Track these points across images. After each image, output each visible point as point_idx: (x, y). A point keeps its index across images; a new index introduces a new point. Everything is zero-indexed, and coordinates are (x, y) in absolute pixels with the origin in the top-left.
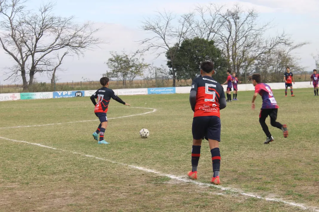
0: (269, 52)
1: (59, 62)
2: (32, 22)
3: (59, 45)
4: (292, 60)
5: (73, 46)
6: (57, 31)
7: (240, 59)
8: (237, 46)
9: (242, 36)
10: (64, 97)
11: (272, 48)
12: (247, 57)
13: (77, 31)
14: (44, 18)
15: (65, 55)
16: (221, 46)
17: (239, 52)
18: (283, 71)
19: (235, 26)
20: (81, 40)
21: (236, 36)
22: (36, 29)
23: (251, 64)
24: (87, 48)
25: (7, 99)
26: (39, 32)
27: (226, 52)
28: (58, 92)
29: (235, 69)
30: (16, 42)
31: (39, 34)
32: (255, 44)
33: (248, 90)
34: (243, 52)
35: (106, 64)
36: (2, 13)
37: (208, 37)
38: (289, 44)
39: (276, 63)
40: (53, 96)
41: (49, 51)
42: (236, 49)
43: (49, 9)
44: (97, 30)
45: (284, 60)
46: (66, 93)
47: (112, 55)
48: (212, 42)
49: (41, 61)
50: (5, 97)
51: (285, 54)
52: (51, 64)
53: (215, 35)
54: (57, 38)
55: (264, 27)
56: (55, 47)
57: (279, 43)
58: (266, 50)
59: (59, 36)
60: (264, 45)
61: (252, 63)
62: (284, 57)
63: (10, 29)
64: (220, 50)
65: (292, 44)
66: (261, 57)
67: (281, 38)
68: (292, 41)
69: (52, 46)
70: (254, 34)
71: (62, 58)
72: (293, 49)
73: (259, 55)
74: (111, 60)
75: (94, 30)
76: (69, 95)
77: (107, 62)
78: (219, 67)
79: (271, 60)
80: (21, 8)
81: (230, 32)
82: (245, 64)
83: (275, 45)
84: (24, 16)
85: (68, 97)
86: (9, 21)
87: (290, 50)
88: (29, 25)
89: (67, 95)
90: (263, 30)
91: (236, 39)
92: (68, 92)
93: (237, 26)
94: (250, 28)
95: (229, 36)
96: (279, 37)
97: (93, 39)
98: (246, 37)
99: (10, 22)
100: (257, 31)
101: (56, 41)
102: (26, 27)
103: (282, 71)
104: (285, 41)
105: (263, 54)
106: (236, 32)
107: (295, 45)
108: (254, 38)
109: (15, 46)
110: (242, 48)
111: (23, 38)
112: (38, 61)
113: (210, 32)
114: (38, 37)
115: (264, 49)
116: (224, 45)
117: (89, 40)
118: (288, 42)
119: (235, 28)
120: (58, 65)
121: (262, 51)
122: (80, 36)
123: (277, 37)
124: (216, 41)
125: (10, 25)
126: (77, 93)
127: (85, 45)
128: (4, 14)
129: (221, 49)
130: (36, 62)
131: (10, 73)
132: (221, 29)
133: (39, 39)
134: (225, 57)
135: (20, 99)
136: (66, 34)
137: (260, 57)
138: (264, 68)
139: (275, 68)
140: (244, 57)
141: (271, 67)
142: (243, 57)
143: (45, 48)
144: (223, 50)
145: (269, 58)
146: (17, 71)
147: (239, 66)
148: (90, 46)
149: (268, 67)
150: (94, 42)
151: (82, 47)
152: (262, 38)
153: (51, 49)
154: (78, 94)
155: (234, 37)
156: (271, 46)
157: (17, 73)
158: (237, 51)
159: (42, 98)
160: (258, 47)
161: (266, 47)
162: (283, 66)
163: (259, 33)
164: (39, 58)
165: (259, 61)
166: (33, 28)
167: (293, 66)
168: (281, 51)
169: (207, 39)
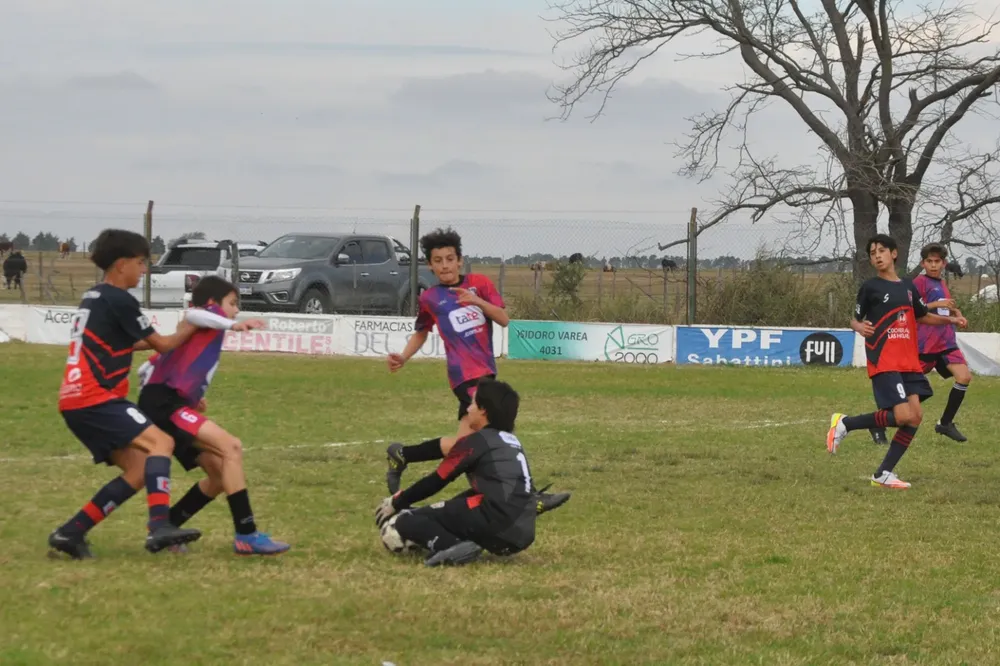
28: (706, 330)
40: (674, 352)
46: (752, 336)
76: (762, 353)
85: (757, 361)
89: (753, 348)
92: (758, 332)
126: (809, 343)
154: (819, 347)
159: (613, 357)
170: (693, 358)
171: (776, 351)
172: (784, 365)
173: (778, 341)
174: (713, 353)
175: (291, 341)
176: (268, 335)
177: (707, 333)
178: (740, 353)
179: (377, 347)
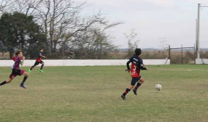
0: (85, 29)
4: (106, 38)
7: (58, 35)
8: (55, 22)
9: (60, 13)
11: (88, 26)
12: (65, 33)
16: (39, 22)
17: (57, 28)
18: (98, 49)
19: (53, 2)
21: (54, 12)
23: (69, 41)
27: (45, 28)
29: (52, 44)
32: (72, 21)
33: (64, 66)
34: (61, 28)
37: (27, 12)
38: (104, 23)
39: (91, 41)
42: (54, 25)
45: (100, 38)
48: (31, 17)
51: (100, 32)
53: (34, 10)
55: (81, 6)
57: (96, 21)
58: (83, 27)
60: (81, 23)
61: (69, 39)
62: (99, 35)
64: (39, 26)
65: (107, 23)
66: (78, 34)
67: (97, 17)
68: (108, 20)
70: (72, 11)
72: (108, 28)
73: (75, 32)
78: (38, 42)
79: (87, 37)
81: (49, 9)
82: (62, 40)
83: (91, 23)
87: (106, 28)
90: (80, 8)
91: (54, 15)
93: (56, 3)
94: (68, 5)
95: (47, 12)
96: (95, 16)
98: (64, 14)
100: (74, 9)
103: (96, 49)
104: (101, 20)
105: (80, 32)
106: (54, 8)
107: (110, 25)
108: (72, 16)
110: (59, 25)
113: (30, 7)
115: (80, 27)
116: (43, 21)
118: (103, 21)
119: (53, 4)
121: (79, 28)
123: (93, 15)
124: (35, 16)
129: (40, 24)
132: (40, 5)
134: (43, 32)
137: (76, 34)
138: (80, 45)
139: (90, 45)
140: (62, 33)
141: (87, 44)
142: (60, 33)
144: (41, 25)
145: (85, 35)
147: (56, 42)
149: (84, 44)
152: (79, 15)
155: (52, 14)
156: (87, 24)
158: (54, 27)
160: (75, 24)
161: (83, 25)
162: (97, 44)
163: (77, 10)
165: (76, 38)
167: (107, 44)
168: (97, 29)
169: (26, 14)
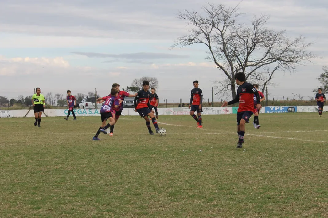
1: (270, 77)
2: (244, 36)
3: (269, 60)
5: (284, 61)
6: (268, 45)
10: (276, 112)
13: (288, 45)
14: (257, 32)
15: (275, 69)
20: (293, 55)
22: (248, 43)
24: (299, 62)
25: (220, 113)
26: (251, 46)
28: (270, 107)
30: (227, 56)
31: (251, 48)
35: (318, 79)
36: (214, 28)
40: (265, 111)
41: (260, 65)
43: (261, 23)
44: (310, 44)
47: (325, 70)
49: (252, 75)
50: (218, 111)
52: (262, 78)
54: (268, 53)
56: (265, 61)
59: (269, 50)
63: (221, 43)
69: (262, 60)
71: (272, 73)
74: (323, 75)
75: (306, 45)
76: (281, 111)
77: (319, 77)
80: (233, 22)
84: (236, 30)
85: (280, 112)
86: (221, 34)
88: (241, 40)
89: (279, 110)
92: (280, 107)
97: (305, 53)
99: (222, 36)
101: (266, 55)
102: (237, 41)
109: (226, 60)
111: (236, 52)
112: (248, 75)
114: (250, 51)
117: (301, 54)
120: (268, 80)
122: (291, 50)
125: (221, 39)
126: (289, 109)
127: (297, 60)
128: (216, 28)
130: (247, 76)
131: (221, 87)
133: (250, 53)
135: (232, 113)
136: (277, 48)
143: (255, 62)
146: (228, 86)
148: (302, 61)
150: (306, 57)
151: (294, 62)
153: (261, 64)
154: (291, 109)
157: (227, 87)
164: (249, 72)
166: (245, 42)
170: (268, 112)
171: (283, 110)
172: (285, 112)
173: (283, 108)
174: (272, 111)
175: (188, 112)
176: (183, 112)
177: (271, 108)
178: (277, 111)
179: (206, 113)
